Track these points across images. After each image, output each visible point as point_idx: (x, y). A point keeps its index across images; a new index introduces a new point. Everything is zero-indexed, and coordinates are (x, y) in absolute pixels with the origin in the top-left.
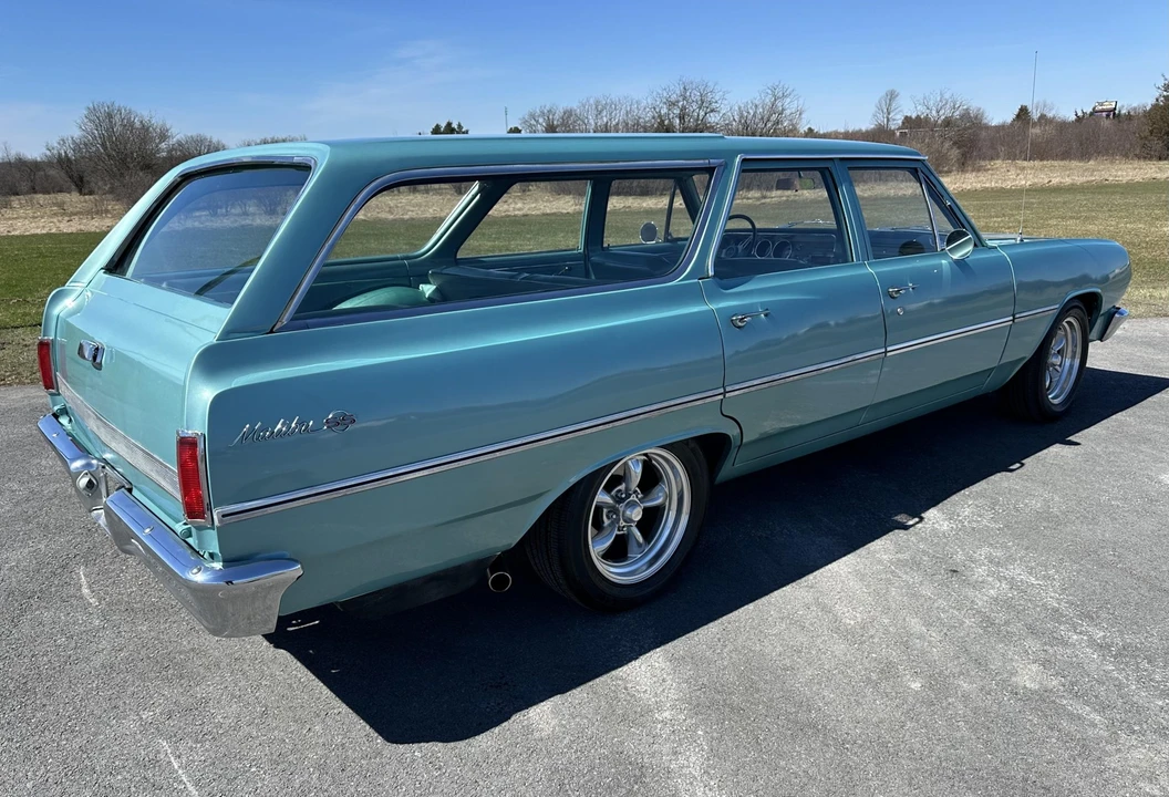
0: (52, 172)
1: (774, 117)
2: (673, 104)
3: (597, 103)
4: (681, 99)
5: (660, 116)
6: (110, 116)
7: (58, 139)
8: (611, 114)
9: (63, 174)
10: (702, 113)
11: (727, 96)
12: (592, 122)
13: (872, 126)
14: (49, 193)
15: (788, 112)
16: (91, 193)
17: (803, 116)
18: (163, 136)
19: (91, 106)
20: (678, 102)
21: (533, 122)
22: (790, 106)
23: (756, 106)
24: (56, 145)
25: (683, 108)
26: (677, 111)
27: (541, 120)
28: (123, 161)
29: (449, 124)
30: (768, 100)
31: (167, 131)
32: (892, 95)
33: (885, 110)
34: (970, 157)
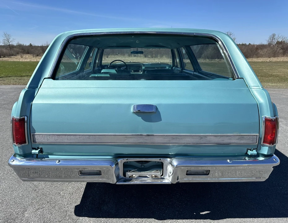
32: (274, 35)
33: (271, 39)
34: (286, 53)
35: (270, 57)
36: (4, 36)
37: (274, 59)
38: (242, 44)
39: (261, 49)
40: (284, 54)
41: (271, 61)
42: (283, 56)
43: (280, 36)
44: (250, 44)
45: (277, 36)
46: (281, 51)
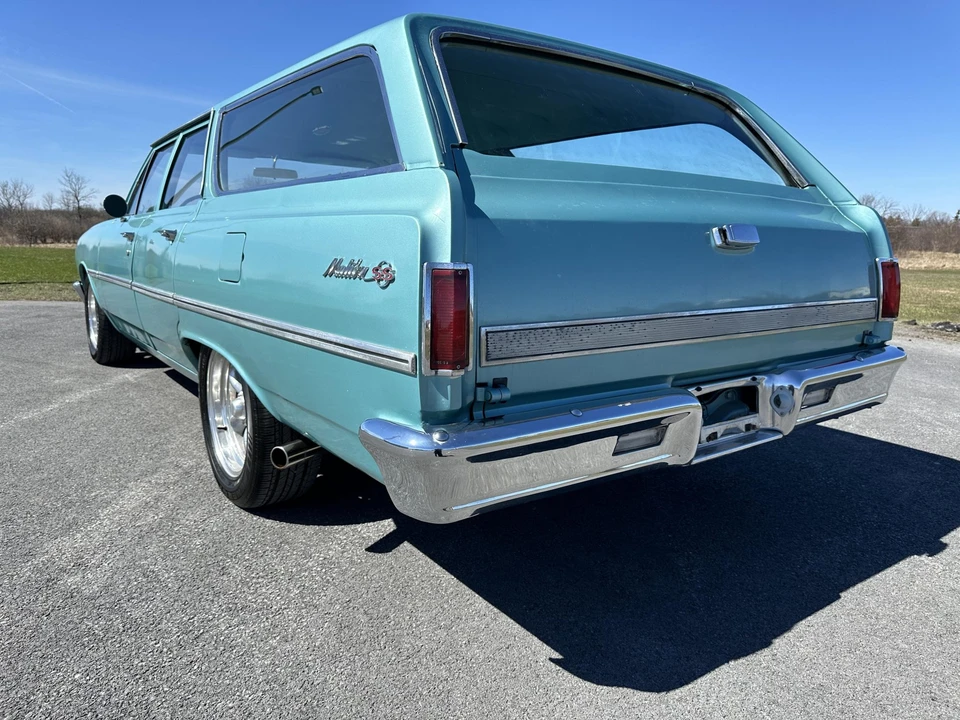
36: (64, 181)
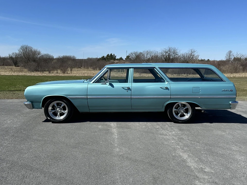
0: (9, 61)
1: (191, 57)
2: (167, 52)
3: (147, 51)
4: (169, 51)
5: (163, 55)
6: (26, 48)
7: (12, 53)
8: (150, 54)
9: (12, 61)
10: (174, 55)
11: (180, 51)
12: (146, 56)
13: (225, 60)
14: (7, 66)
15: (195, 56)
16: (18, 66)
17: (199, 57)
18: (39, 54)
19: (22, 46)
20: (168, 52)
21: (132, 55)
22: (196, 54)
23: (187, 54)
24: (11, 54)
25: (169, 54)
26: (168, 54)
27: (134, 55)
28: (29, 59)
29: (111, 54)
30: (190, 53)
31: (40, 52)
32: (230, 52)
33: (229, 56)
34: (245, 69)
35: (232, 73)
37: (237, 75)
38: (201, 60)
39: (223, 65)
40: (244, 70)
41: (234, 77)
42: (243, 72)
43: (238, 53)
44: (208, 59)
45: (236, 54)
46: (241, 67)
